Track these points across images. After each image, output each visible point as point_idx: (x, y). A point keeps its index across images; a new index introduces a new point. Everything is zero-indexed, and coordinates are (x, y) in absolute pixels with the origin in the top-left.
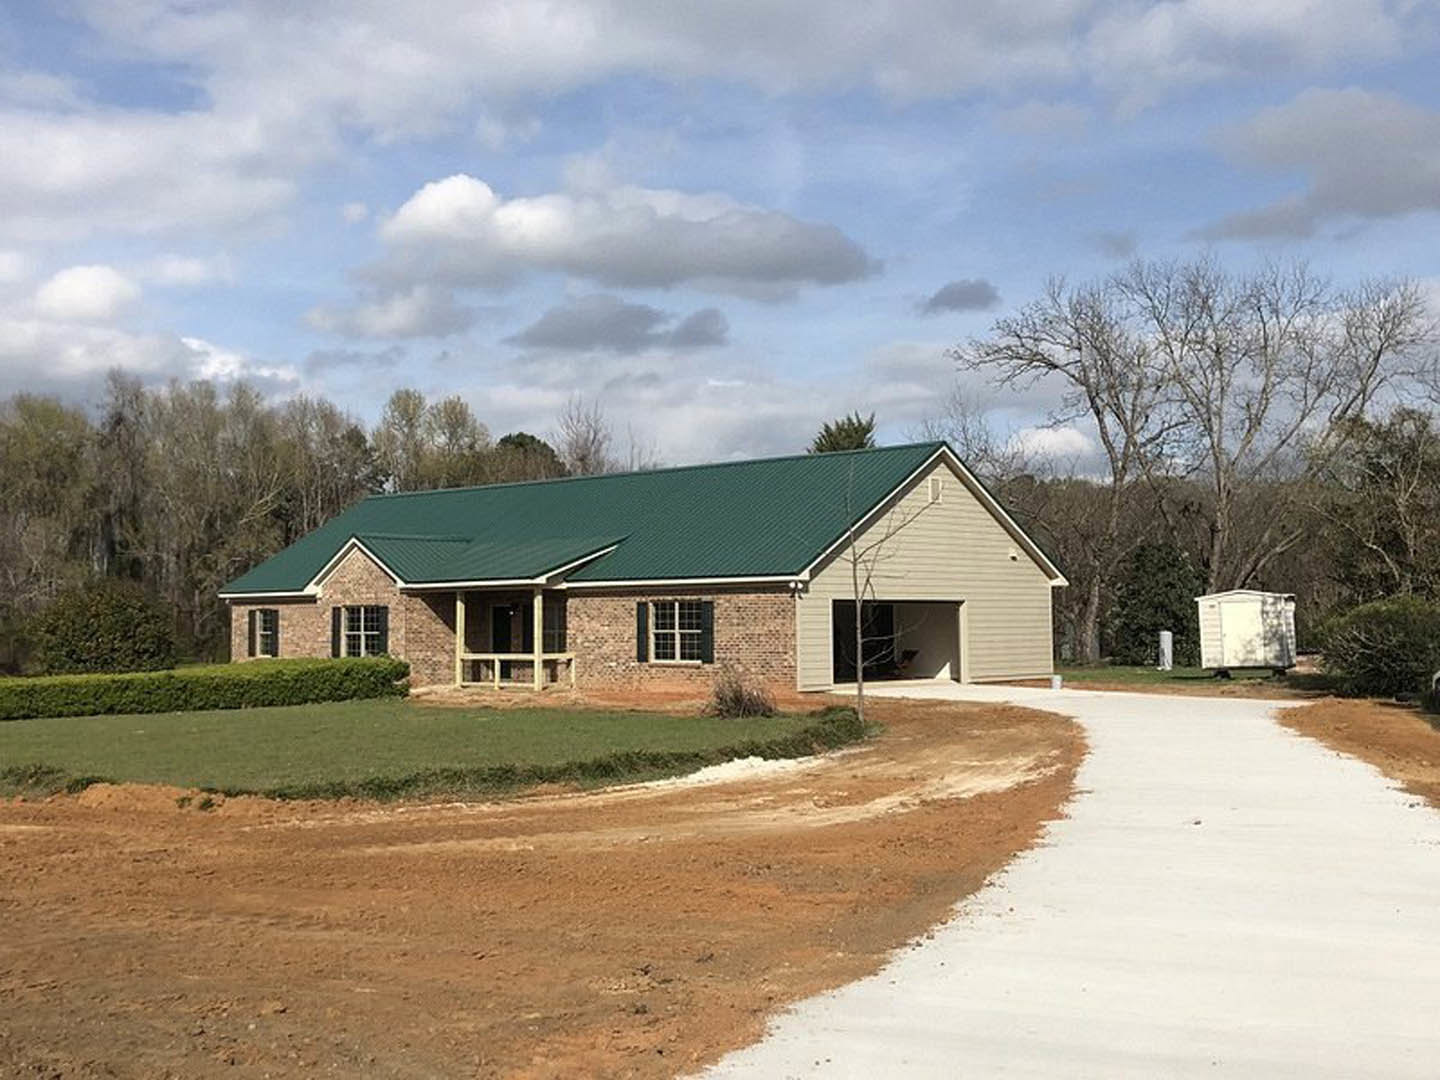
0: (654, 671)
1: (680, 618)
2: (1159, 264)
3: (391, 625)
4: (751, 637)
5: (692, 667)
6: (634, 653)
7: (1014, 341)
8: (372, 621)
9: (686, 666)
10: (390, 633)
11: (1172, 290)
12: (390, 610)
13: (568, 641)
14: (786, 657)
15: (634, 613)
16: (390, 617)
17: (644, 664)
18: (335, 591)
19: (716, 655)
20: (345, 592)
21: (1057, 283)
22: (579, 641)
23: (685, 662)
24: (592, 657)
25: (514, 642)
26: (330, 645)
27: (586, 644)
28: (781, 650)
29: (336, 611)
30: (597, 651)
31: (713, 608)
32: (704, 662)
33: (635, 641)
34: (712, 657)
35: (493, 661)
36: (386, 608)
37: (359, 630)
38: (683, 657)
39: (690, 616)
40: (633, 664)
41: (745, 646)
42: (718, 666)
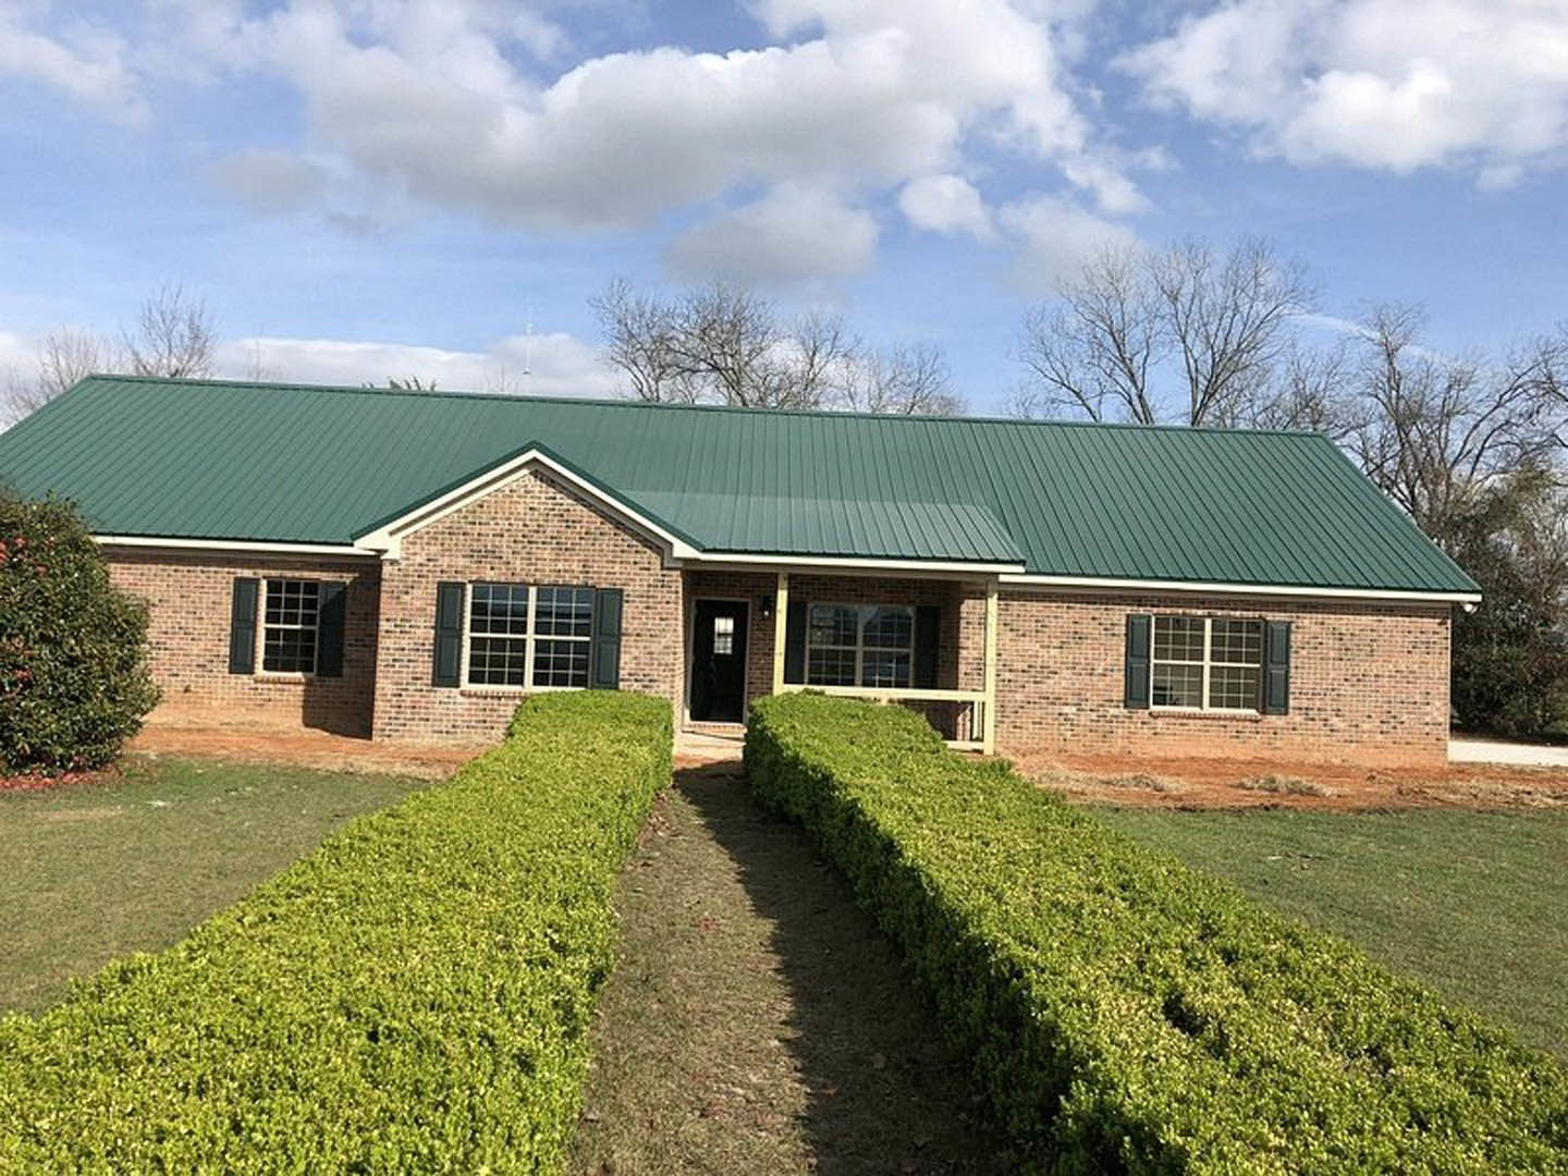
1: (1214, 644)
4: (1361, 679)
5: (1238, 719)
6: (1119, 693)
8: (562, 615)
9: (1228, 717)
10: (628, 641)
12: (630, 597)
15: (1120, 631)
17: (1141, 711)
19: (1292, 703)
23: (1222, 711)
26: (425, 657)
29: (448, 594)
30: (1032, 687)
31: (1289, 632)
32: (1267, 712)
33: (1121, 676)
34: (1286, 706)
38: (1215, 705)
39: (1236, 642)
40: (1113, 711)
41: (1351, 691)
42: (1298, 719)
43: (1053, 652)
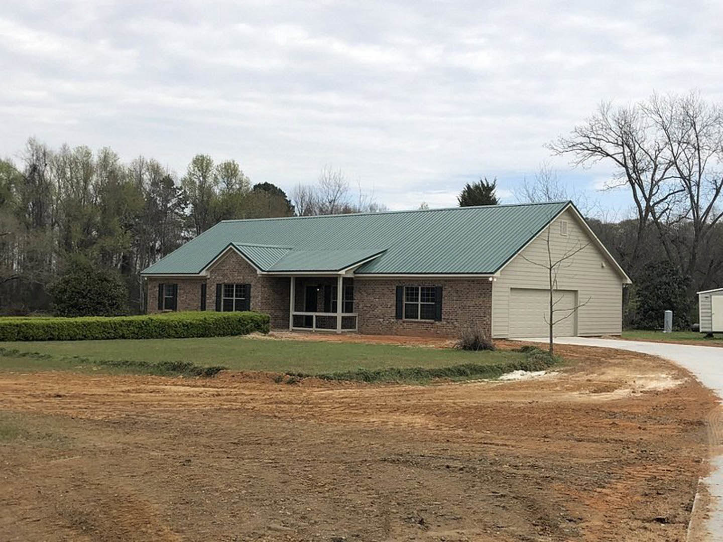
0: (405, 324)
1: (421, 296)
2: (667, 98)
3: (252, 294)
4: (464, 307)
5: (428, 323)
6: (394, 314)
7: (586, 140)
8: (240, 291)
9: (425, 323)
10: (251, 299)
11: (674, 112)
12: (252, 286)
13: (354, 306)
14: (485, 318)
15: (395, 292)
16: (252, 290)
17: (400, 320)
18: (218, 275)
19: (443, 317)
20: (224, 275)
21: (606, 106)
22: (360, 307)
23: (423, 320)
24: (368, 316)
25: (319, 306)
26: (215, 305)
27: (365, 308)
28: (482, 315)
29: (219, 287)
30: (371, 312)
31: (442, 291)
32: (436, 320)
33: (394, 308)
34: (441, 318)
35: (312, 316)
36: (250, 285)
37: (232, 296)
38: (422, 318)
39: (428, 295)
40: (392, 320)
41: (461, 312)
42: (445, 323)
43: (377, 300)
